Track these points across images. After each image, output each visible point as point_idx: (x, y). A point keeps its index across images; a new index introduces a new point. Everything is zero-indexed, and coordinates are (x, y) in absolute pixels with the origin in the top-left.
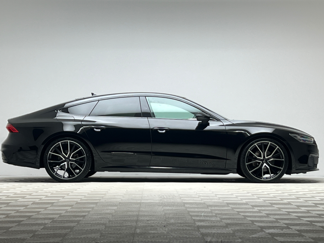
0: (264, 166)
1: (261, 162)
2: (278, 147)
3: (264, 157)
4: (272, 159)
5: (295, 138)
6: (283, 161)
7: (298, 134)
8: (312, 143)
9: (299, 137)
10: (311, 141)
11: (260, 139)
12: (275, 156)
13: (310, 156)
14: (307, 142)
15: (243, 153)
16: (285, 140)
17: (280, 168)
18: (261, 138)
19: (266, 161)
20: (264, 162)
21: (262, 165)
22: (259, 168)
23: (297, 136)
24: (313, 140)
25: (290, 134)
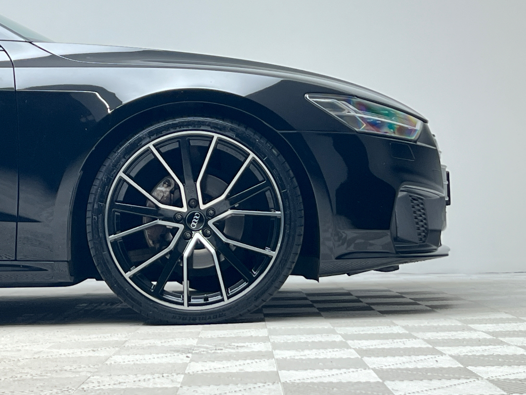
0: (191, 244)
1: (181, 227)
2: (252, 155)
3: (193, 203)
4: (230, 212)
5: (333, 113)
6: (278, 220)
7: (348, 97)
8: (413, 137)
9: (350, 110)
10: (410, 132)
11: (170, 122)
12: (242, 197)
13: (400, 194)
14: (385, 131)
15: (96, 188)
16: (284, 125)
17: (267, 251)
18: (174, 118)
19: (201, 221)
20: (194, 224)
21: (185, 239)
22: (170, 252)
23: (342, 104)
24: (419, 125)
25: (307, 96)
